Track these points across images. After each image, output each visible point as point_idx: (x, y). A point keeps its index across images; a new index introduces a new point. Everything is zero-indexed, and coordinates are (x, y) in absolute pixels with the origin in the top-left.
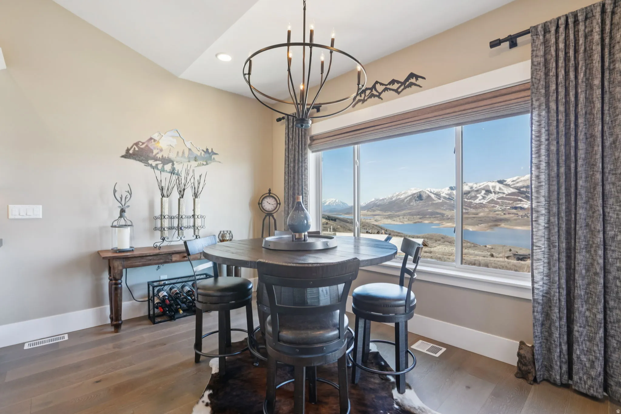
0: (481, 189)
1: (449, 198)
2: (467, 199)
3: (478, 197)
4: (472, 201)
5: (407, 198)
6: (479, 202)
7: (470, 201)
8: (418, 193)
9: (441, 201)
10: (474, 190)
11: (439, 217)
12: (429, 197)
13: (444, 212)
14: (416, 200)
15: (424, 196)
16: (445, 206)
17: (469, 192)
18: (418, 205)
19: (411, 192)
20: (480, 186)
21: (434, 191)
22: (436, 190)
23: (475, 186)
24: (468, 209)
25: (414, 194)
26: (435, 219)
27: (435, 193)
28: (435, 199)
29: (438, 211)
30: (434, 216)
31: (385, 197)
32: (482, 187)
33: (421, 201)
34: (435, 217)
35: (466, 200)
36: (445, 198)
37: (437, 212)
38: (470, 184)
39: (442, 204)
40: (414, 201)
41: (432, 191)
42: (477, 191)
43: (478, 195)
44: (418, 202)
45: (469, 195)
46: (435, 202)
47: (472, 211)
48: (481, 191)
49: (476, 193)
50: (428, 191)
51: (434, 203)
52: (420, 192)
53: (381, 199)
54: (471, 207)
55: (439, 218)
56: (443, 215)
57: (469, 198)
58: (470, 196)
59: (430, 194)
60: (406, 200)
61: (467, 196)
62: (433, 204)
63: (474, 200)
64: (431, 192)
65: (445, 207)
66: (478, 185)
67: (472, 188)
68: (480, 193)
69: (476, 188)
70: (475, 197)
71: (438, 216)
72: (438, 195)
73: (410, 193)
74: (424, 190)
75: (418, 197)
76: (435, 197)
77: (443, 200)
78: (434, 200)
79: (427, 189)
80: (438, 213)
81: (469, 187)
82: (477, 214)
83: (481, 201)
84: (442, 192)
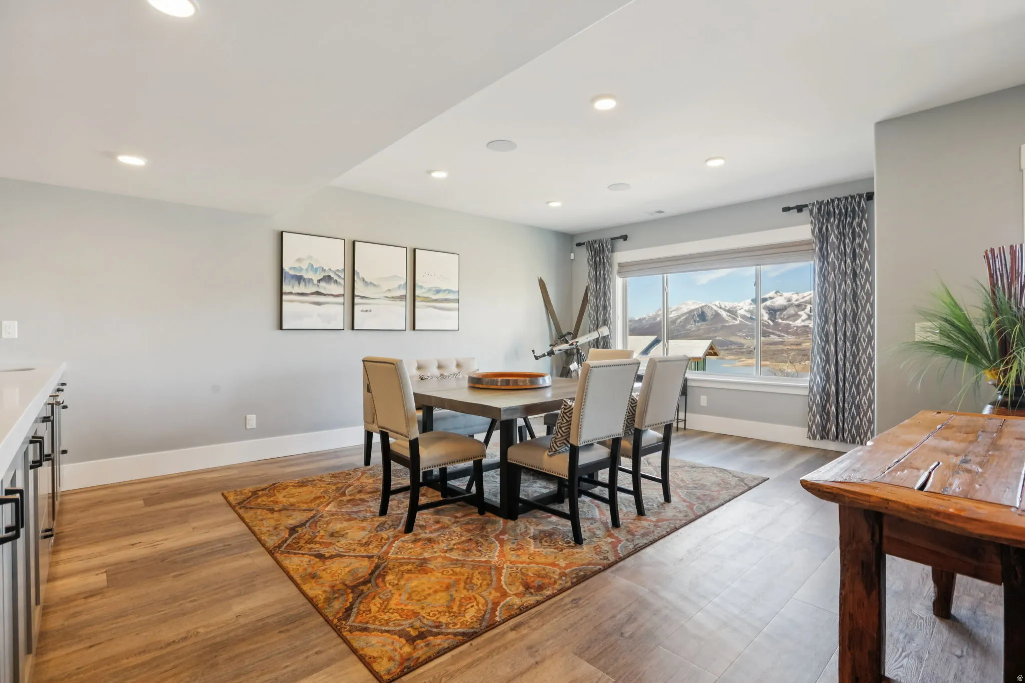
0: (805, 302)
1: (751, 318)
2: (782, 319)
3: (800, 316)
4: (791, 323)
5: (680, 318)
6: (803, 324)
7: (788, 322)
8: (698, 309)
9: (737, 322)
10: (793, 304)
11: (734, 349)
12: (717, 315)
13: (742, 341)
14: (695, 321)
15: (709, 314)
16: (744, 330)
17: (784, 308)
18: (699, 330)
19: (688, 307)
20: (803, 297)
21: (725, 306)
22: (728, 305)
23: (795, 297)
24: (783, 336)
25: (693, 311)
26: (727, 352)
27: (727, 308)
28: (727, 318)
29: (733, 339)
30: (726, 348)
31: (644, 316)
32: (807, 298)
33: (704, 323)
34: (727, 350)
35: (780, 321)
36: (743, 317)
37: (730, 341)
38: (787, 295)
39: (740, 328)
40: (692, 322)
41: (723, 306)
42: (799, 306)
43: (800, 313)
44: (699, 324)
45: (785, 313)
46: (727, 324)
47: (791, 339)
48: (806, 306)
49: (796, 309)
50: (716, 305)
51: (725, 327)
52: (702, 307)
53: (637, 319)
54: (788, 333)
55: (734, 351)
56: (741, 345)
57: (785, 317)
58: (787, 314)
59: (720, 311)
60: (679, 320)
61: (781, 314)
62: (723, 327)
63: (794, 321)
64: (720, 308)
65: (745, 332)
66: (801, 295)
67: (789, 300)
68: (803, 310)
69: (797, 300)
70: (796, 316)
71: (733, 347)
72: (732, 312)
73: (685, 309)
74: (709, 304)
75: (698, 316)
76: (727, 315)
77: (740, 321)
78: (727, 322)
79: (713, 303)
80: (732, 343)
81: (785, 298)
82: (800, 344)
83: (806, 323)
84: (740, 308)
